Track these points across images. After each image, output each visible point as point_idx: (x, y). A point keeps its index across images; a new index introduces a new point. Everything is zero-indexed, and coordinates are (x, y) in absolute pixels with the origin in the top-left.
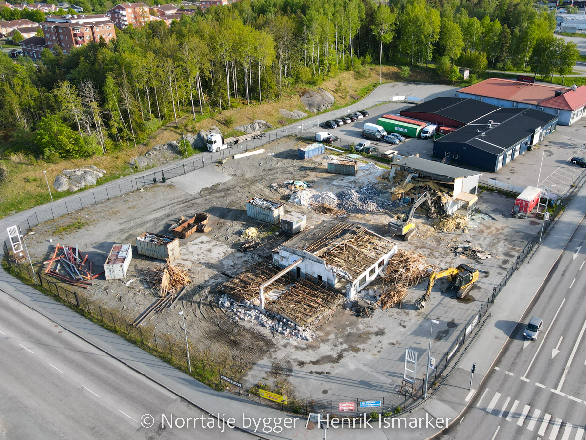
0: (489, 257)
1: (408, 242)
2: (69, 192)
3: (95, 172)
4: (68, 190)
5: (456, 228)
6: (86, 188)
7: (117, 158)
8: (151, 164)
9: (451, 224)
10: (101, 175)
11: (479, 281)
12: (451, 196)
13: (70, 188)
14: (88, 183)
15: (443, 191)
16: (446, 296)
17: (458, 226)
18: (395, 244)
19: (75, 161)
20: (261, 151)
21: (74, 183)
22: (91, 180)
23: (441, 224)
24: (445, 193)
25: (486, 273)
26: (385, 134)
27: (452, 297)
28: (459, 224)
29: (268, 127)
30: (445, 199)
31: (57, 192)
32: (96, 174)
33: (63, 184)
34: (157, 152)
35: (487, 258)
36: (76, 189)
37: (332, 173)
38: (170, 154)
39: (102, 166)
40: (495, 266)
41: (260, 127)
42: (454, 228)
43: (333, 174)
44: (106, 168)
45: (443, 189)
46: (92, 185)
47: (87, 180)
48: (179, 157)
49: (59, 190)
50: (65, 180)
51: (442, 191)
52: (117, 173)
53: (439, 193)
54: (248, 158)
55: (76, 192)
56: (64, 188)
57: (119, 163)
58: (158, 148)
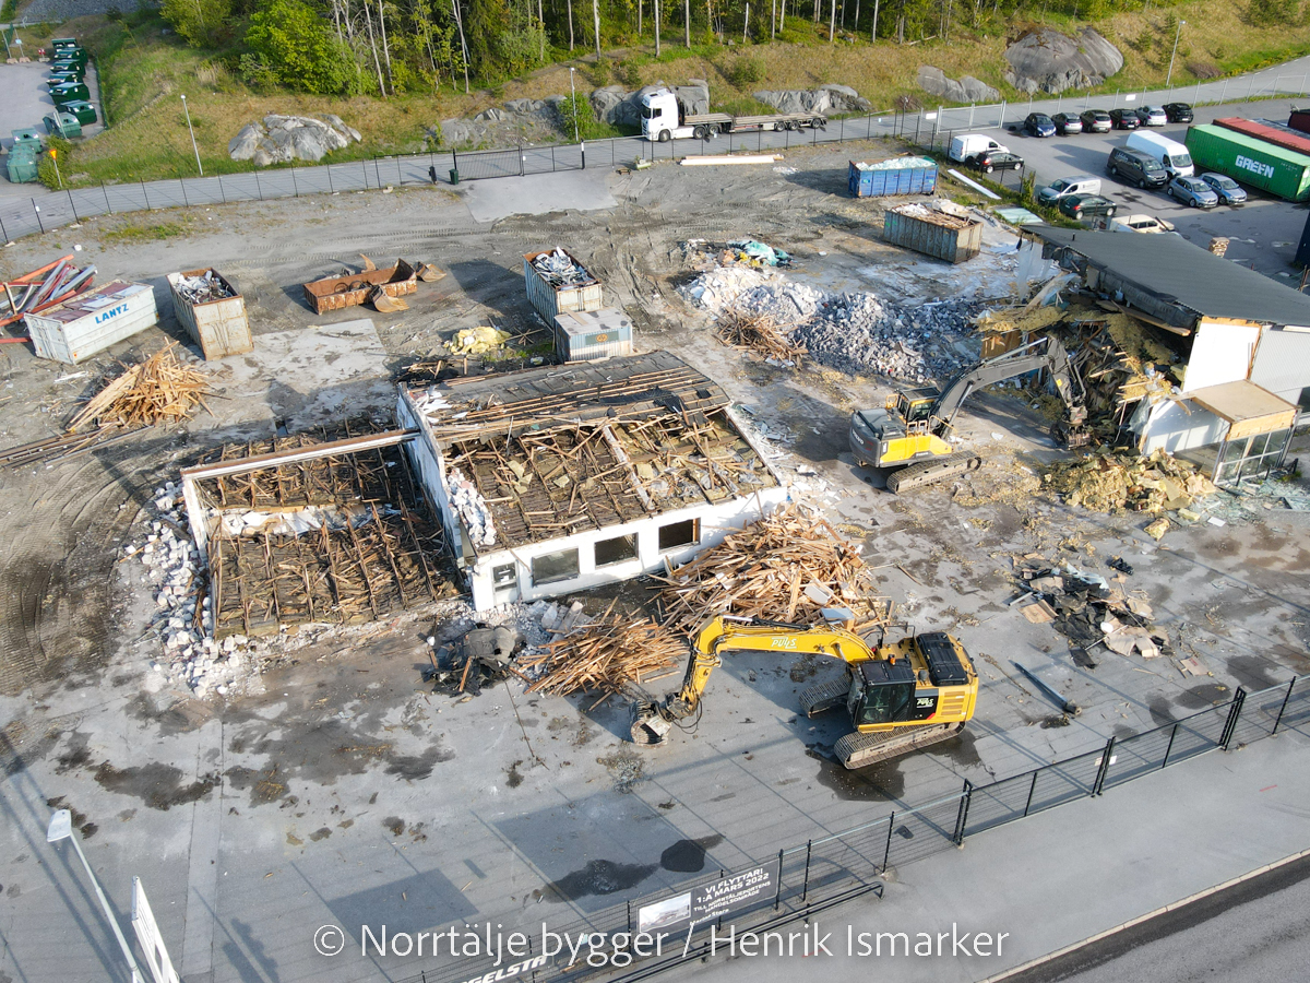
0: (1150, 651)
1: (892, 498)
2: (253, 166)
3: (332, 132)
4: (252, 160)
5: (1128, 505)
6: (293, 164)
7: (406, 112)
8: (477, 141)
9: (1112, 482)
10: (343, 142)
11: (998, 730)
12: (1177, 383)
13: (256, 156)
14: (301, 154)
15: (1150, 358)
16: (799, 734)
17: (1136, 500)
18: (778, 483)
19: (308, 98)
20: (768, 159)
21: (269, 145)
22: (312, 147)
23: (1074, 473)
24: (1150, 367)
25: (1068, 709)
26: (1187, 172)
27: (813, 750)
28: (1146, 493)
29: (857, 109)
30: (1144, 388)
31: (228, 158)
32: (332, 138)
33: (246, 145)
34: (510, 116)
35: (1137, 651)
36: (267, 161)
37: (894, 245)
38: (542, 126)
39: (360, 123)
40: (1142, 697)
41: (833, 105)
42: (1120, 503)
43: (892, 249)
44: (366, 130)
45: (1151, 349)
46: (309, 159)
47: (300, 146)
48: (559, 137)
49: (235, 156)
50: (254, 136)
51: (1144, 357)
52: (386, 145)
53: (1131, 362)
54: (716, 168)
55: (266, 168)
56: (244, 153)
57: (406, 124)
58: (516, 105)
